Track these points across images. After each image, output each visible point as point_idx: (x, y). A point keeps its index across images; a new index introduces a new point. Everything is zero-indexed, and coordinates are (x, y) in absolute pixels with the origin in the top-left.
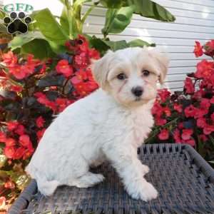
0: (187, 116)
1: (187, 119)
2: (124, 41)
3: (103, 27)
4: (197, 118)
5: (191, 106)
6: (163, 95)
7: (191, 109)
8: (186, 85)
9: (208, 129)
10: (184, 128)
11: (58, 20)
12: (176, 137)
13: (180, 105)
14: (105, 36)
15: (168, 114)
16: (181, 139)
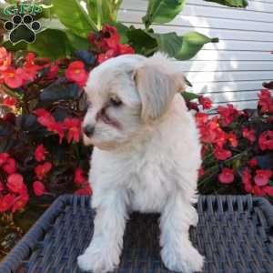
0: (263, 149)
1: (262, 153)
2: (174, 33)
3: (144, 14)
5: (269, 133)
6: (227, 115)
7: (268, 138)
8: (262, 100)
10: (258, 168)
12: (245, 180)
13: (253, 131)
14: (147, 26)
15: (234, 144)
16: (253, 184)
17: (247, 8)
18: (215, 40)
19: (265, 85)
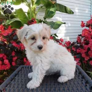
0: (78, 52)
1: (78, 54)
2: (53, 21)
3: (44, 16)
4: (82, 53)
5: (80, 48)
6: (68, 44)
7: (79, 49)
8: (78, 39)
9: (87, 58)
11: (26, 14)
13: (75, 48)
14: (45, 20)
17: (74, 14)
18: (65, 23)
19: (79, 35)
